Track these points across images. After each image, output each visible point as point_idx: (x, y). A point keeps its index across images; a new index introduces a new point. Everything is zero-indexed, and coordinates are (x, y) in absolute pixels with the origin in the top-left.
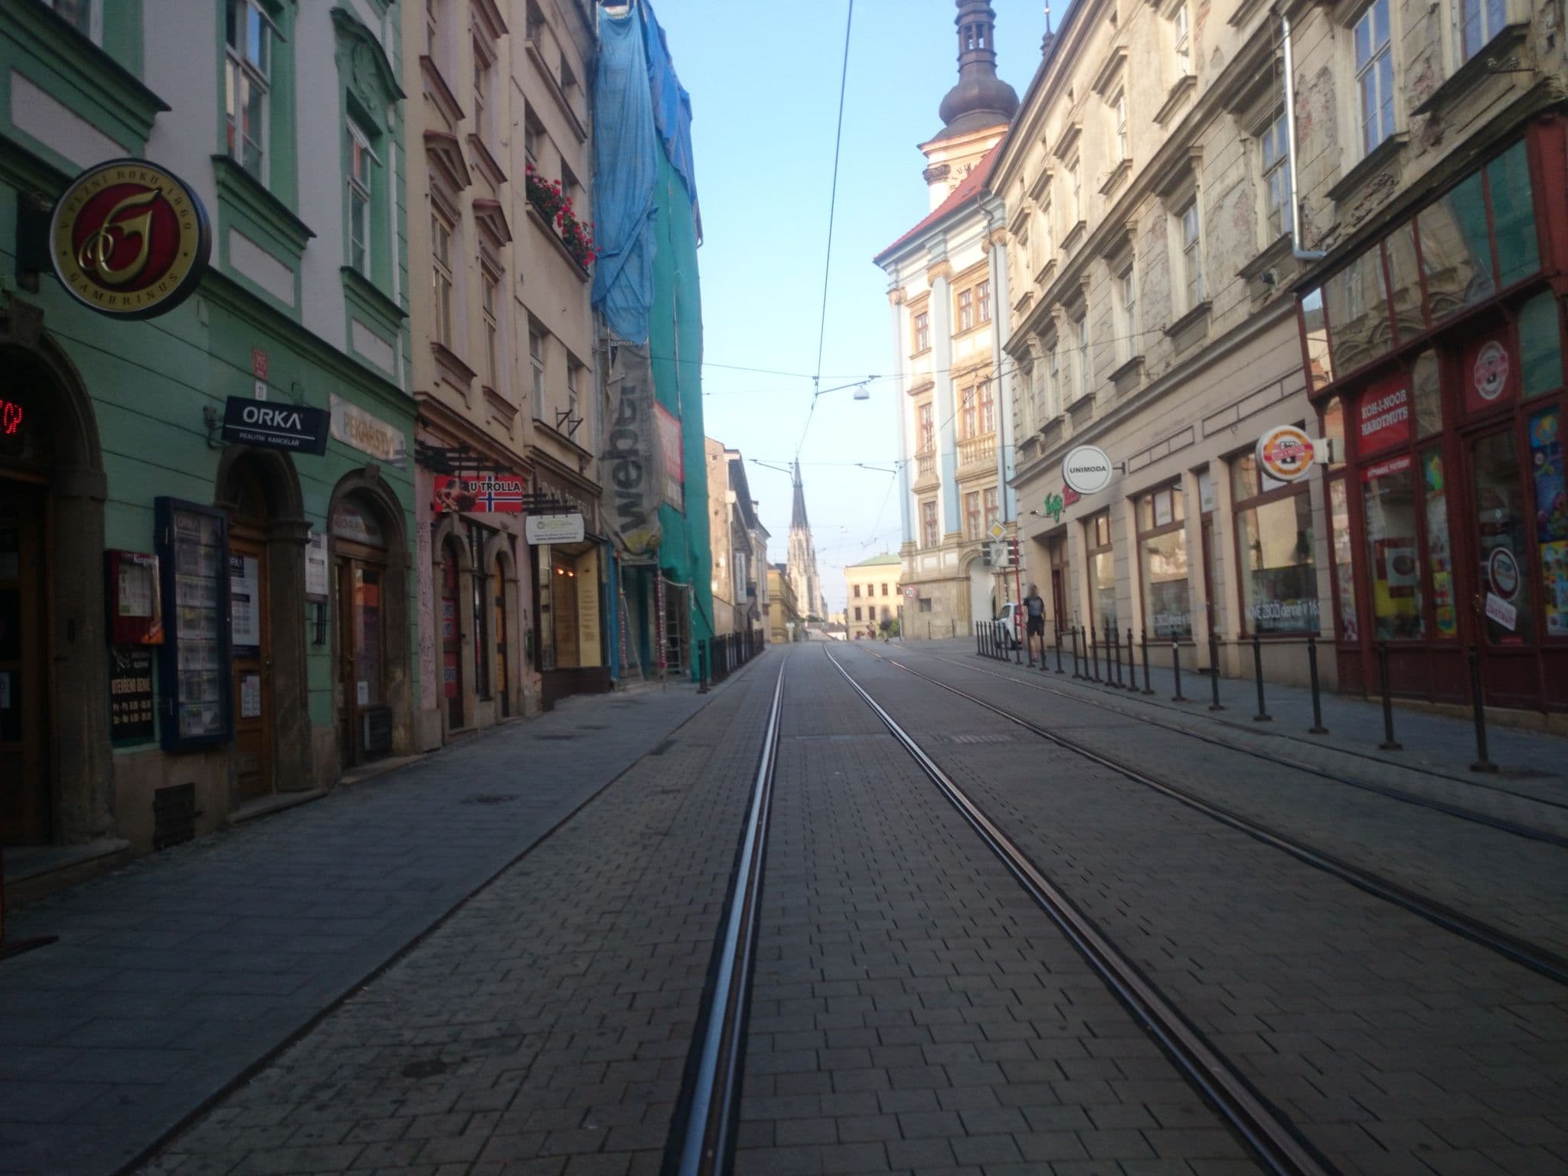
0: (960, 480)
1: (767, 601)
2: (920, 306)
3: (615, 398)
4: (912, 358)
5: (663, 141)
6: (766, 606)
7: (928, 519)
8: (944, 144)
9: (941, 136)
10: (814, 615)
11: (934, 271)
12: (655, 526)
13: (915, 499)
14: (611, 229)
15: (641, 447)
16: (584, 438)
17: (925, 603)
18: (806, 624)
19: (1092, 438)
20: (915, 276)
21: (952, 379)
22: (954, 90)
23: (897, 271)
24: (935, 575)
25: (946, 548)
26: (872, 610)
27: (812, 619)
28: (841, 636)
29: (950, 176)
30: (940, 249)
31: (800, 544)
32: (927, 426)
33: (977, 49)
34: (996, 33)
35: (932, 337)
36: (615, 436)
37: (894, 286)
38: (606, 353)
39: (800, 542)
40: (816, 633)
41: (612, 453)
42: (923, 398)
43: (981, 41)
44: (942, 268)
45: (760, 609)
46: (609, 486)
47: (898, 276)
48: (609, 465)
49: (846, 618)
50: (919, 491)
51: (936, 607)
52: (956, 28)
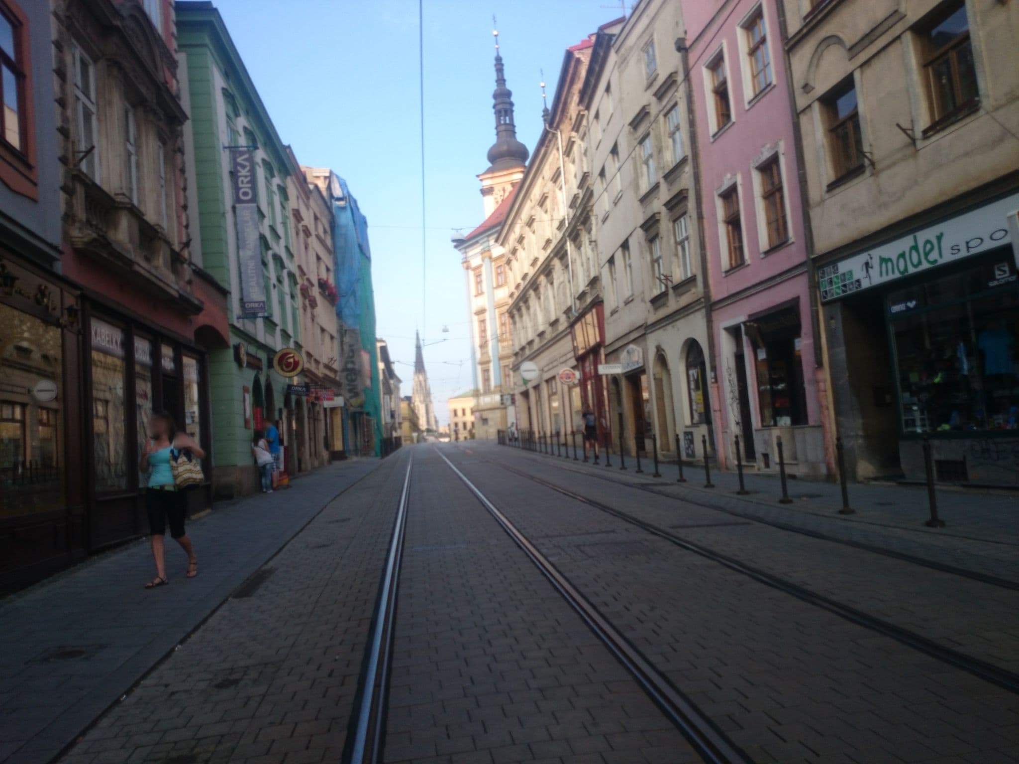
0: (501, 358)
1: (401, 420)
2: (478, 271)
3: (346, 348)
4: (476, 296)
5: (360, 247)
6: (400, 424)
7: (486, 378)
8: (490, 175)
9: (490, 171)
10: (430, 428)
11: (484, 255)
12: (362, 397)
13: (479, 368)
14: (343, 286)
15: (357, 367)
16: (336, 366)
17: (485, 421)
18: (425, 434)
19: (532, 358)
20: (475, 255)
21: (495, 309)
22: (494, 146)
23: (466, 253)
24: (489, 406)
25: (494, 393)
26: (465, 424)
27: (429, 431)
28: (446, 440)
29: (495, 192)
30: (486, 245)
31: (421, 384)
32: (483, 331)
33: (505, 124)
34: (515, 114)
35: (485, 286)
36: (346, 363)
37: (464, 260)
38: (342, 332)
39: (420, 382)
40: (431, 439)
41: (345, 369)
42: (481, 317)
43: (507, 118)
44: (487, 254)
45: (397, 425)
46: (344, 381)
47: (466, 255)
48: (345, 374)
49: (450, 429)
50: (481, 363)
51: (490, 423)
52: (493, 111)
